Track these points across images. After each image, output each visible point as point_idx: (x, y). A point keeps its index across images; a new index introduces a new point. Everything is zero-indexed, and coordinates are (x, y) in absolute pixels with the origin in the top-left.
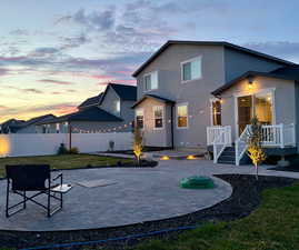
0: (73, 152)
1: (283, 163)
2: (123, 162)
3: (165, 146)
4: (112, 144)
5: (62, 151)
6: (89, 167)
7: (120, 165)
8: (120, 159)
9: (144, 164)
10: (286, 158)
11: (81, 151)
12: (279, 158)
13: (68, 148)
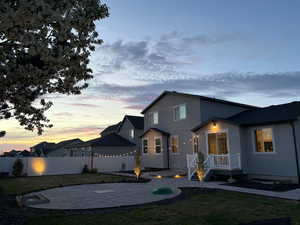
0: (94, 172)
1: (231, 180)
2: (128, 179)
3: (162, 167)
4: (123, 166)
5: (85, 170)
6: (103, 182)
7: (124, 181)
8: (124, 177)
9: (142, 180)
10: (234, 177)
11: (99, 171)
12: (228, 177)
13: (90, 168)
